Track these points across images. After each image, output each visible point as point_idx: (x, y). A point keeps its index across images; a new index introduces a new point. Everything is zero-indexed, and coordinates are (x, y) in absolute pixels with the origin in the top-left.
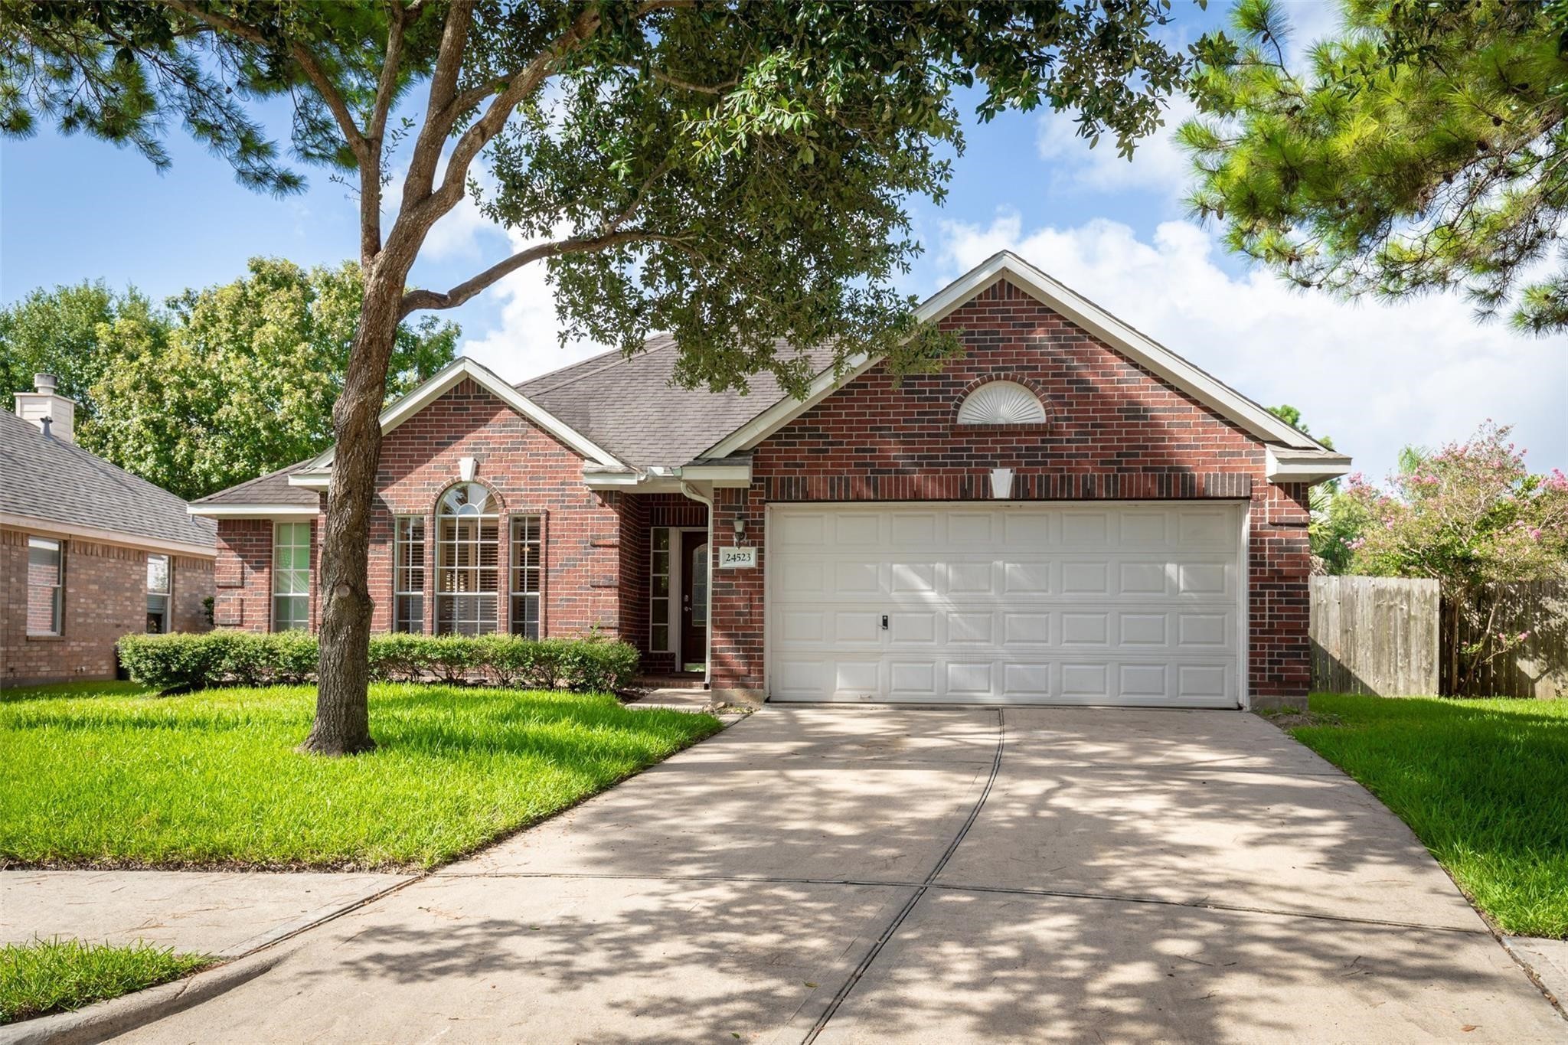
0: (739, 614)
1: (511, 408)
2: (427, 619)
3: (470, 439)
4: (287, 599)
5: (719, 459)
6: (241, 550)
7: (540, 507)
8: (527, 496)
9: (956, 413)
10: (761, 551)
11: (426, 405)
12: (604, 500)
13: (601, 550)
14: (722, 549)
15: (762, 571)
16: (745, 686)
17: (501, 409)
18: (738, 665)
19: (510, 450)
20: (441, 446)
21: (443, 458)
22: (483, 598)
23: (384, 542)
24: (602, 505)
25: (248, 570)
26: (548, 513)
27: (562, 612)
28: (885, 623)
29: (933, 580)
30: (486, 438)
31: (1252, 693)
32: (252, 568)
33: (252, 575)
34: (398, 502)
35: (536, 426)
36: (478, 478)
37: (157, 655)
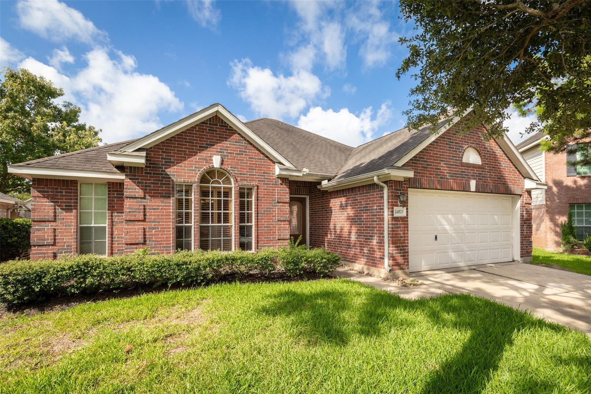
0: (401, 237)
1: (239, 134)
2: (194, 239)
3: (218, 146)
4: (90, 228)
5: (398, 167)
6: (52, 198)
7: (254, 183)
8: (248, 177)
9: (462, 158)
10: (407, 209)
11: (193, 125)
12: (283, 182)
13: (281, 204)
14: (395, 208)
15: (407, 218)
16: (402, 269)
17: (234, 133)
18: (400, 260)
19: (239, 154)
20: (203, 148)
21: (204, 154)
22: (224, 226)
23: (169, 197)
24: (281, 184)
25: (59, 210)
26: (258, 186)
27: (265, 233)
28: (436, 238)
29: (448, 221)
30: (227, 147)
31: (521, 257)
32: (62, 209)
33: (62, 214)
34: (178, 175)
35: (251, 144)
36: (223, 167)
37: (19, 281)
